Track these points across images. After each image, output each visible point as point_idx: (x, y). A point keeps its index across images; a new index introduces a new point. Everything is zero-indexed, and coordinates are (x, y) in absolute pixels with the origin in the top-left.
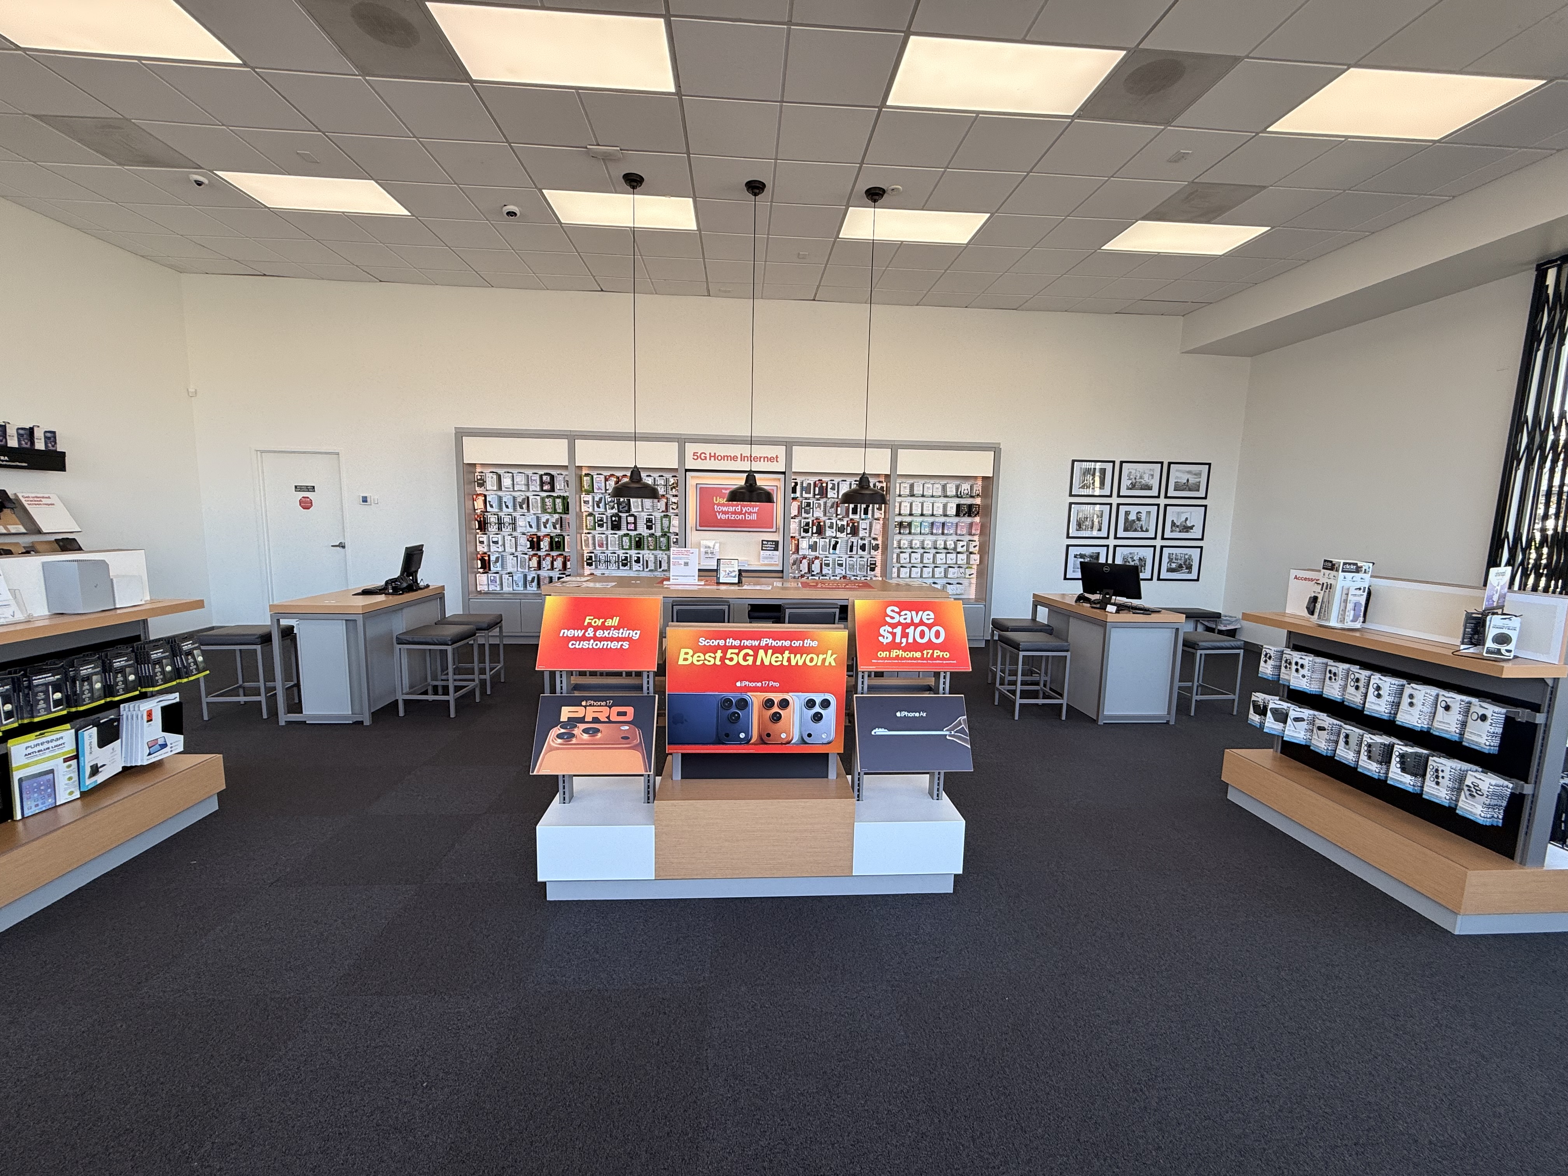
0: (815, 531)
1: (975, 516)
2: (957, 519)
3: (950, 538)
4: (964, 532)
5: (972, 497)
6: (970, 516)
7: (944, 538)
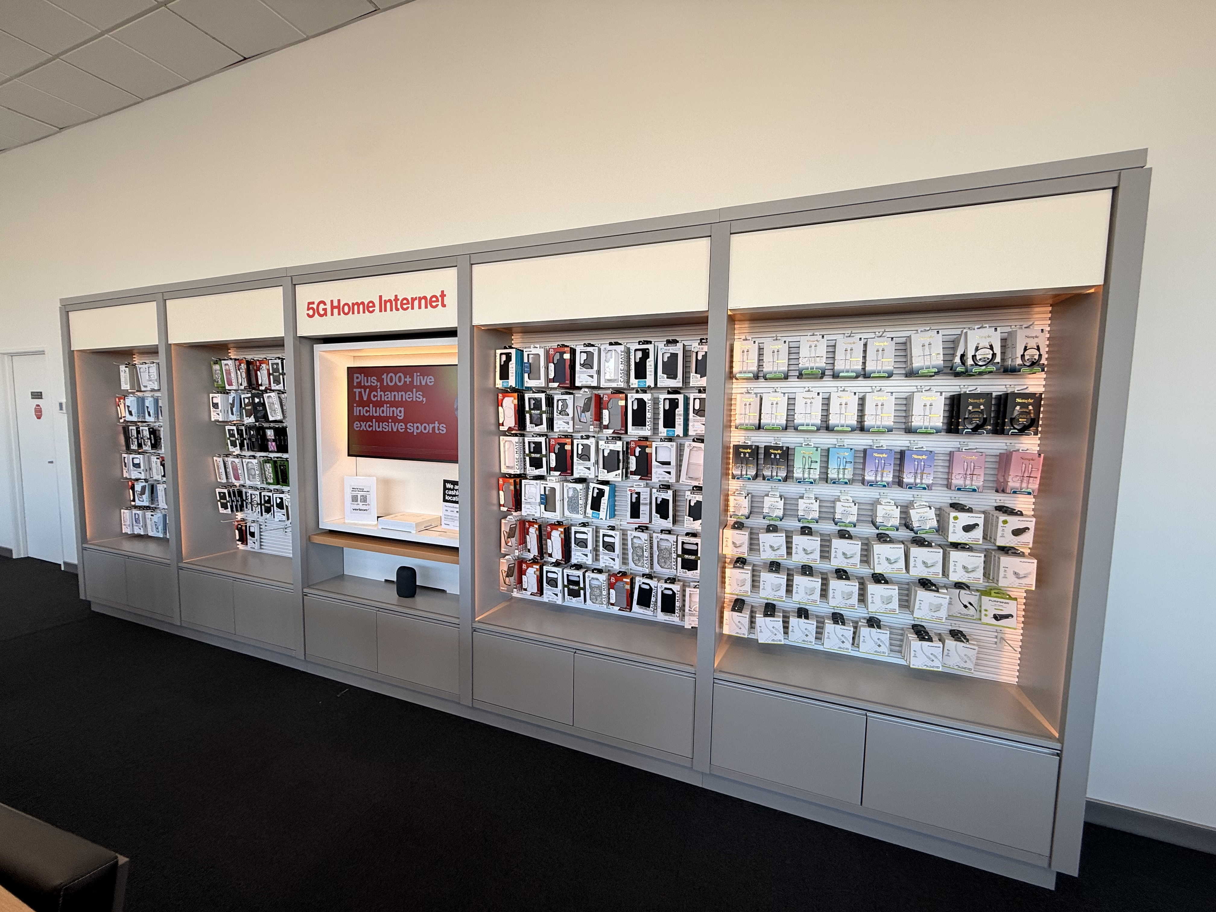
0: (553, 464)
1: (1023, 431)
2: (950, 442)
3: (925, 496)
4: (978, 482)
5: (1009, 371)
6: (999, 430)
7: (904, 495)
